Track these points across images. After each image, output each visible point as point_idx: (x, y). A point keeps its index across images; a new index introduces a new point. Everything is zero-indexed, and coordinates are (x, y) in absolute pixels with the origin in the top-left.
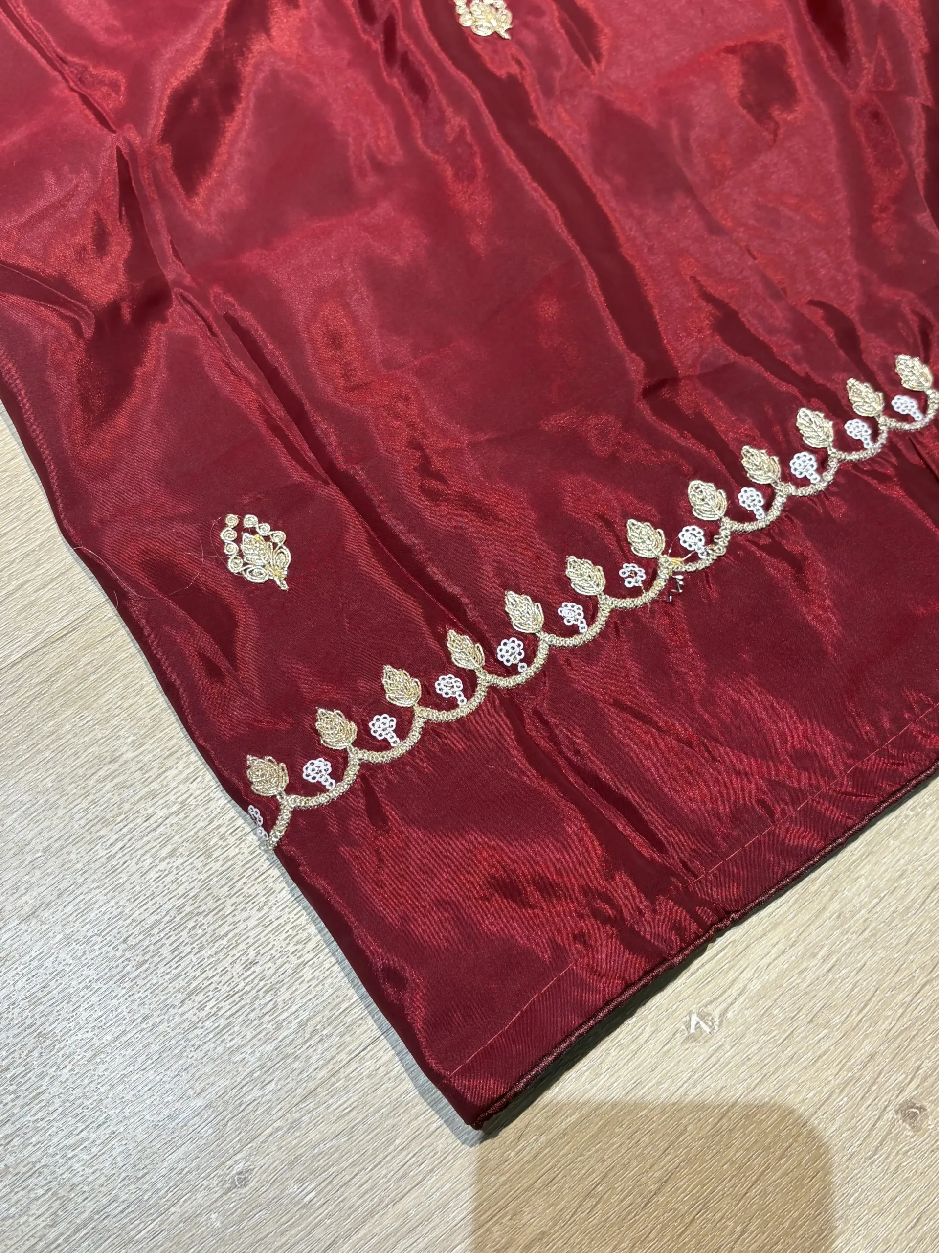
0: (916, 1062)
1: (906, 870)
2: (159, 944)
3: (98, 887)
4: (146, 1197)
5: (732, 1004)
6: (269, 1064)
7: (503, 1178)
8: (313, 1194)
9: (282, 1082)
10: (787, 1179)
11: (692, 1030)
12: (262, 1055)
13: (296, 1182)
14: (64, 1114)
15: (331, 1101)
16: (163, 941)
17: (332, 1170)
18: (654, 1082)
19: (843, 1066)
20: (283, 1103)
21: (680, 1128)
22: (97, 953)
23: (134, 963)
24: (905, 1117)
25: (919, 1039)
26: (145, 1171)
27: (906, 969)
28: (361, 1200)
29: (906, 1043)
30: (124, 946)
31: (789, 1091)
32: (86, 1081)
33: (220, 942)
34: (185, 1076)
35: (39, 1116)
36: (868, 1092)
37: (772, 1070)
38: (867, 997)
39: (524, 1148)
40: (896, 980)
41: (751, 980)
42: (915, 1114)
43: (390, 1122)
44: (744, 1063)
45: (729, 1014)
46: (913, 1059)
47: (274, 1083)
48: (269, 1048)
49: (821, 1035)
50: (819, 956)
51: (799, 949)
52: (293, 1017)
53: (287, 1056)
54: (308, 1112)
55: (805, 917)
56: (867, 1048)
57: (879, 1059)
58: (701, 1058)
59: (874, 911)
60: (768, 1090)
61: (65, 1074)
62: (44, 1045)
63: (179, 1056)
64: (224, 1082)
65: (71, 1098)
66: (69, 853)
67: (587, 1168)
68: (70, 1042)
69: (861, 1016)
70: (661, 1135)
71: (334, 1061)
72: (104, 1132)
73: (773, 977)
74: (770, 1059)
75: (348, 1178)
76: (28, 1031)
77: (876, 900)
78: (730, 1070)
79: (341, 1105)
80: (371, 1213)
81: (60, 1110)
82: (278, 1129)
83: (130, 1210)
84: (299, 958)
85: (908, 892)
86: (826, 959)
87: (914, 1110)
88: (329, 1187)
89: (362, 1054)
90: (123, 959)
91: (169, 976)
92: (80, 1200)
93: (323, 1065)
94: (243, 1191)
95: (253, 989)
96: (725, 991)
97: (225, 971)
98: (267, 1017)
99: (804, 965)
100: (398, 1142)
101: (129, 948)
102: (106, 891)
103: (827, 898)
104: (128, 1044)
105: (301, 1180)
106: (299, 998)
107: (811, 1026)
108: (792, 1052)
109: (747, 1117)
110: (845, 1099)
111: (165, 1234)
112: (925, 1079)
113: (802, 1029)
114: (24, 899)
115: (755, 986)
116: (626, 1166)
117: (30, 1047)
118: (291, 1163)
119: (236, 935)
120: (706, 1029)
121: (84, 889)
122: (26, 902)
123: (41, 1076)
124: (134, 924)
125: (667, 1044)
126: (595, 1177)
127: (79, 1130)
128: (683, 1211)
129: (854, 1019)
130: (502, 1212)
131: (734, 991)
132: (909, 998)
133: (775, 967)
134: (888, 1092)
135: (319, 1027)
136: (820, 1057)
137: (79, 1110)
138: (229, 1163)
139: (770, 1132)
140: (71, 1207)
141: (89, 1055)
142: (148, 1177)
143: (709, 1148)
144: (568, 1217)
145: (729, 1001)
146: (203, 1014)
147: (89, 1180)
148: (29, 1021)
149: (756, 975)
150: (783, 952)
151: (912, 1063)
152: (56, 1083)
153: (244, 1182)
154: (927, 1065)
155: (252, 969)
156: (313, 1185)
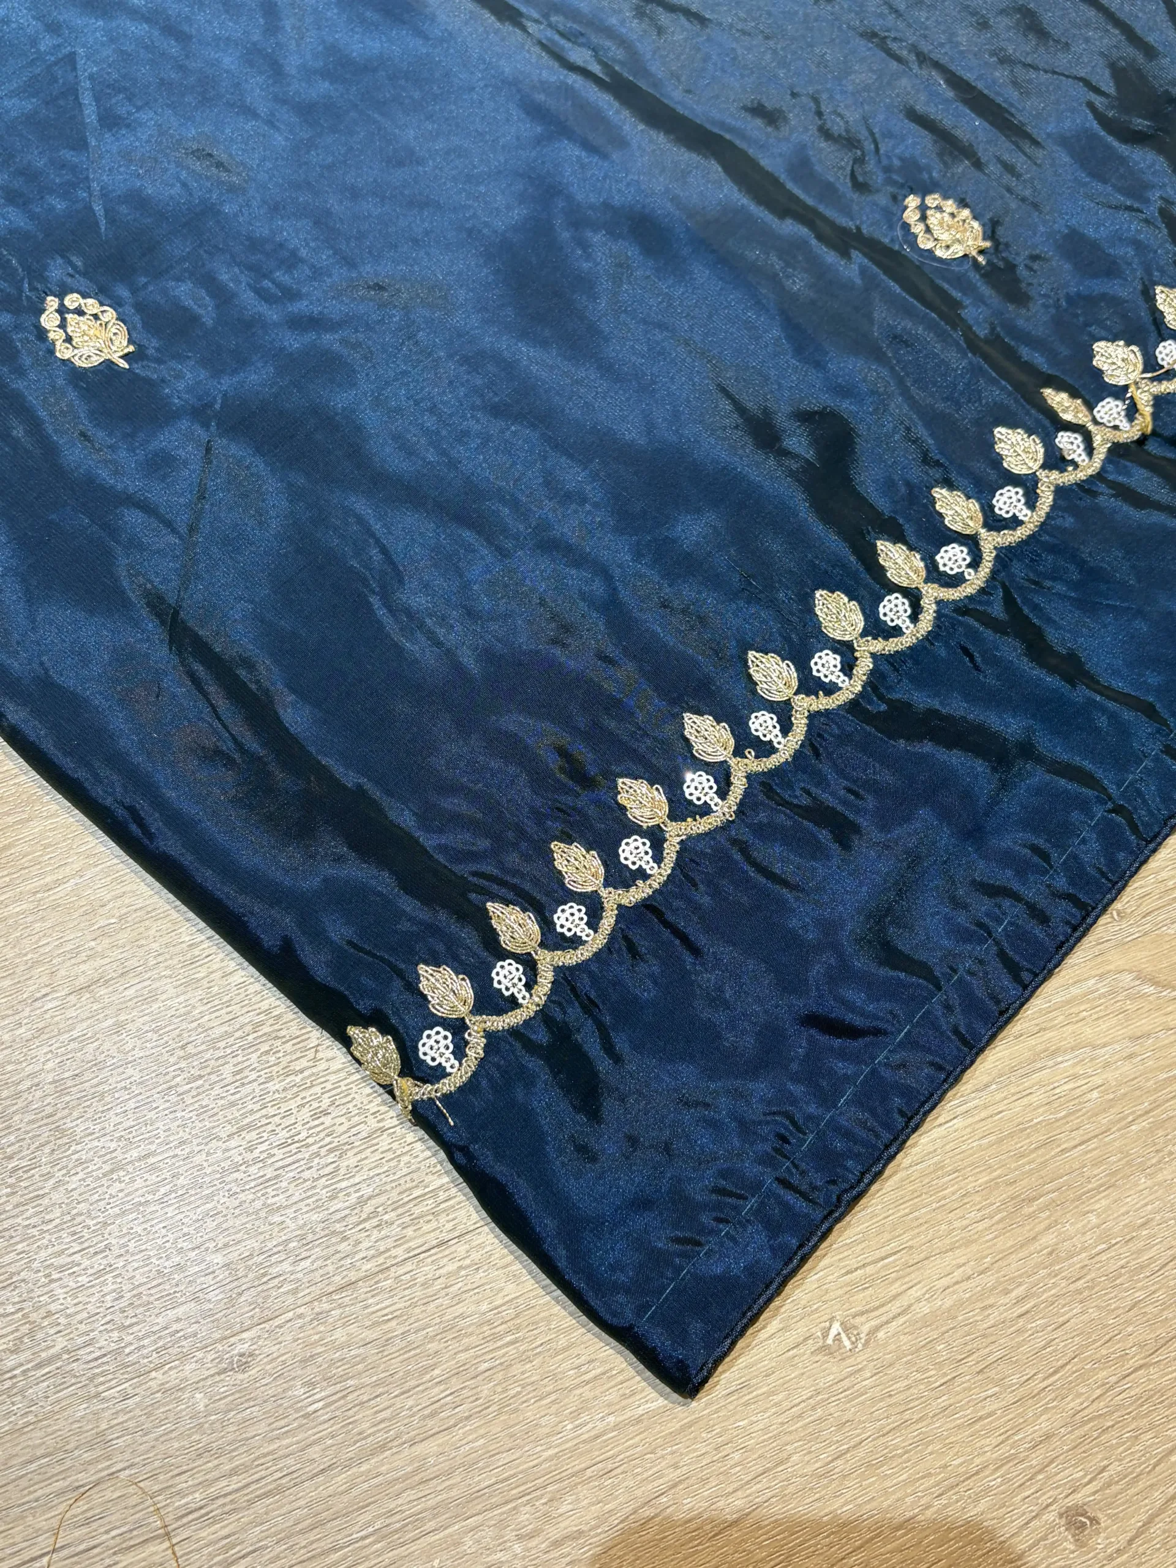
0: (1102, 1460)
1: (1152, 1219)
2: (220, 1062)
3: (170, 977)
4: (127, 1350)
5: (887, 1322)
6: (310, 1237)
7: (551, 1452)
8: (321, 1404)
9: (319, 1263)
10: (898, 1557)
11: (829, 1341)
12: (305, 1224)
13: (303, 1385)
14: (59, 1228)
15: (370, 1301)
16: (228, 1059)
17: (350, 1382)
18: (764, 1389)
19: (1008, 1438)
20: (313, 1288)
21: (785, 1455)
22: (148, 1053)
23: (186, 1075)
24: (1070, 1525)
25: (1113, 1433)
26: (134, 1320)
27: (1119, 1342)
28: (375, 1429)
29: (1095, 1434)
30: (181, 1053)
31: (930, 1448)
32: (96, 1197)
33: (292, 1078)
34: (211, 1224)
35: (32, 1221)
36: (1030, 1479)
37: (916, 1417)
38: (1060, 1363)
39: (585, 1424)
40: (1104, 1352)
41: (919, 1300)
42: (1084, 1525)
43: (433, 1347)
44: (882, 1400)
45: (881, 1334)
46: (1100, 1456)
47: (310, 1260)
48: (315, 1217)
49: (989, 1393)
50: (1014, 1294)
51: (989, 1280)
52: (352, 1190)
53: (334, 1233)
54: (340, 1306)
55: (1006, 1242)
56: (1044, 1425)
57: (1055, 1442)
58: (832, 1377)
59: (1097, 1259)
60: (904, 1441)
61: (74, 1182)
62: (60, 1142)
63: (209, 1198)
64: (253, 1244)
65: (74, 1212)
66: (147, 929)
67: (655, 1469)
68: (89, 1146)
69: (1046, 1383)
70: (756, 1456)
71: (387, 1255)
72: (99, 1262)
73: (948, 1303)
74: (917, 1403)
75: (365, 1398)
76: (45, 1121)
77: (1104, 1246)
78: (862, 1403)
79: (380, 1310)
80: (383, 1447)
81: (58, 1221)
82: (300, 1316)
83: (105, 1359)
84: (379, 1122)
85: (1148, 1247)
86: (1020, 1300)
87: (1084, 1520)
88: (342, 1402)
89: (422, 1256)
90: (177, 1067)
91: (223, 1102)
92: (52, 1331)
93: (373, 1257)
94: (241, 1376)
95: (315, 1143)
96: (883, 1305)
97: (289, 1113)
98: (324, 1179)
99: (991, 1301)
100: (437, 1372)
101: (185, 1058)
102: (179, 983)
103: (1042, 1226)
104: (153, 1168)
105: (311, 1384)
106: (366, 1169)
107: (980, 1377)
108: (947, 1402)
109: (869, 1465)
110: (999, 1480)
111: (137, 1399)
112: (1109, 1485)
113: (967, 1378)
114: (83, 967)
115: (924, 1308)
116: (704, 1481)
117: (42, 1140)
118: (304, 1361)
119: (313, 1074)
120: (847, 1343)
121: (153, 974)
122: (83, 972)
123: (48, 1176)
124: (200, 1030)
125: (793, 1348)
126: (661, 1483)
127: (72, 1251)
128: (759, 1557)
129: (1036, 1385)
130: (538, 1493)
131: (895, 1307)
132: (1113, 1379)
133: (954, 1292)
134: (1057, 1488)
135: (380, 1209)
136: (981, 1418)
137: (79, 1228)
138: (232, 1340)
139: (894, 1492)
140: (40, 1335)
141: (107, 1168)
142: (136, 1329)
143: (811, 1489)
144: (616, 1522)
145: (884, 1319)
146: (249, 1156)
147: (68, 1311)
148: (49, 1110)
149: (927, 1296)
150: (969, 1278)
151: (1097, 1461)
152: (61, 1189)
153: (244, 1367)
154: (1115, 1469)
155: (321, 1120)
156: (323, 1394)
